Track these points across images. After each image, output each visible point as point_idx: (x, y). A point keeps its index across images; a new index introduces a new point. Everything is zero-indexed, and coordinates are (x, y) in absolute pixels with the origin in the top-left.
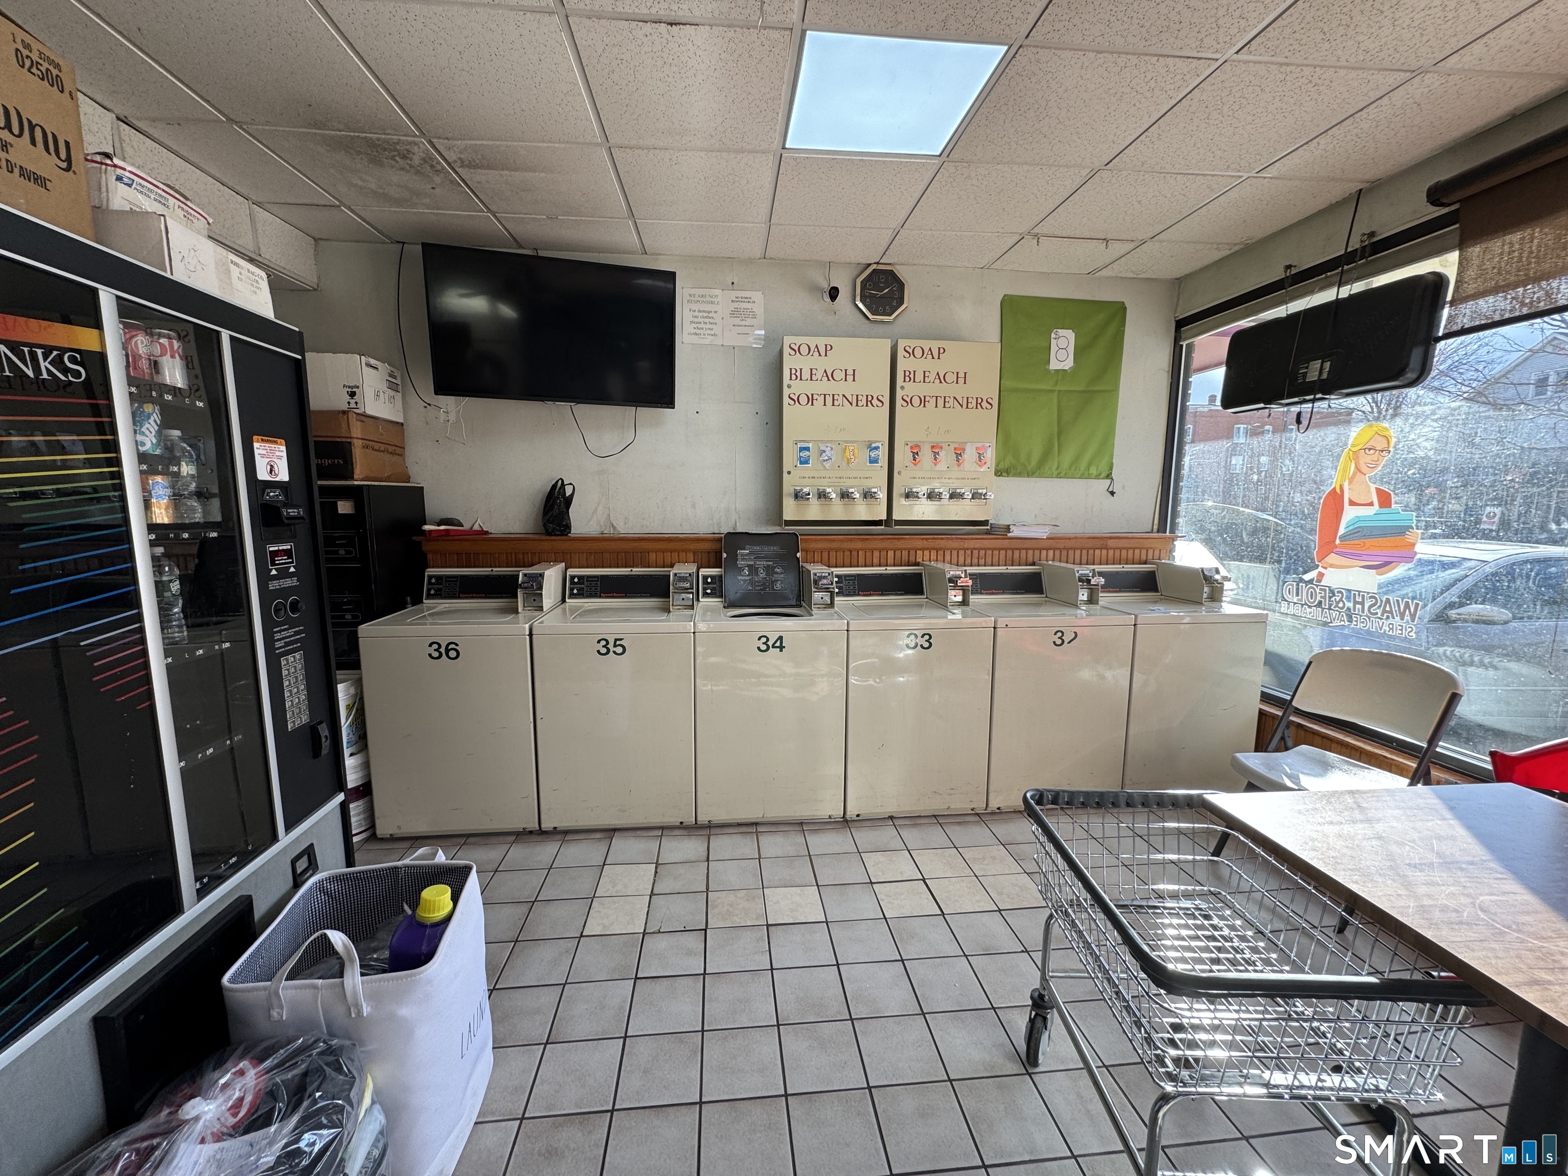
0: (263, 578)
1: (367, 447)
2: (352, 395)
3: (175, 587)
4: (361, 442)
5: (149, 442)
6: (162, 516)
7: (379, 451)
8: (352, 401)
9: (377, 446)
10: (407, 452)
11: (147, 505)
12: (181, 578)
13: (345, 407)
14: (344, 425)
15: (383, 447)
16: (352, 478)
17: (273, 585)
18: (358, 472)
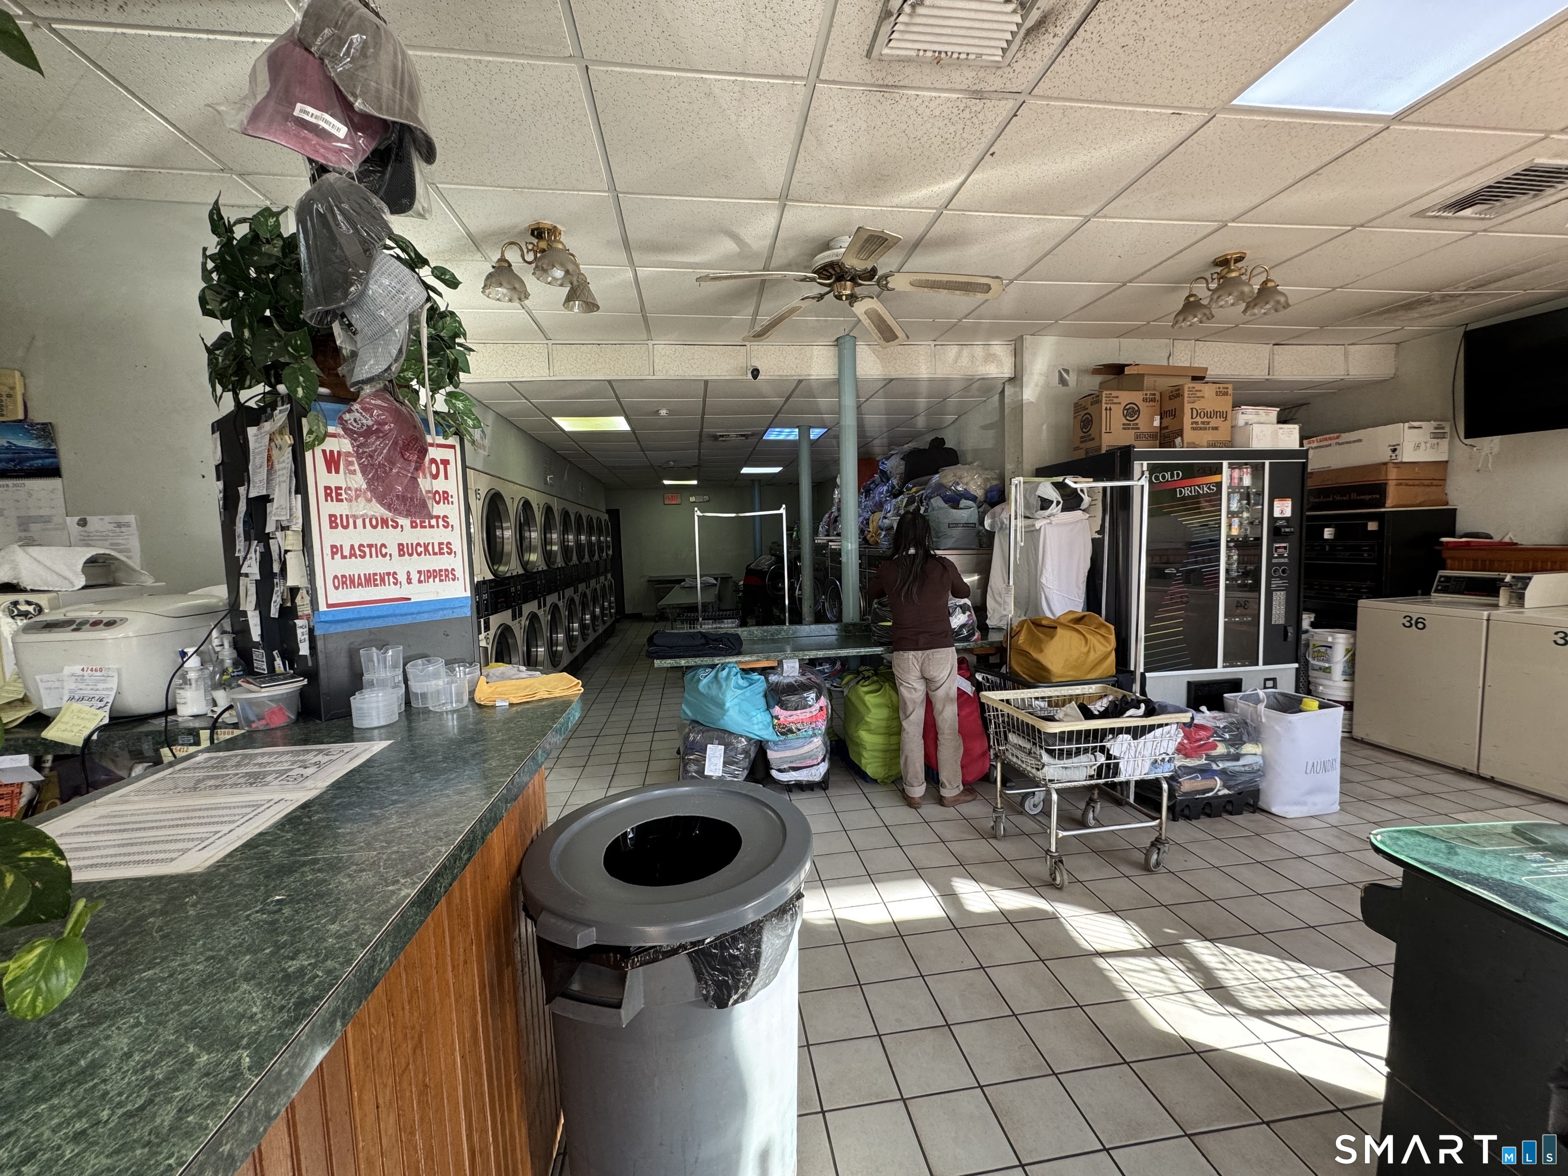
0: (1270, 556)
1: (1400, 484)
2: (1394, 450)
3: (1235, 557)
4: (1394, 482)
5: (1234, 507)
6: (1235, 532)
7: (1414, 485)
8: (1394, 455)
9: (1410, 482)
10: (1449, 482)
11: (1230, 526)
12: (1238, 555)
13: (1387, 459)
14: (1383, 473)
15: (1417, 482)
16: (1384, 506)
17: (1274, 561)
18: (1389, 502)
